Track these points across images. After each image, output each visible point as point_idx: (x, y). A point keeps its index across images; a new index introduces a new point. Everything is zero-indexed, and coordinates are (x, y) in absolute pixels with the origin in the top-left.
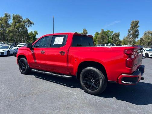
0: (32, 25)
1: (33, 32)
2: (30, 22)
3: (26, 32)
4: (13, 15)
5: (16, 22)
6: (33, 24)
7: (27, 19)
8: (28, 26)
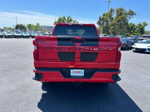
0: (134, 16)
1: (142, 24)
2: (132, 13)
3: (127, 24)
4: (117, 8)
5: (118, 15)
6: (136, 14)
7: (130, 10)
8: (130, 18)
